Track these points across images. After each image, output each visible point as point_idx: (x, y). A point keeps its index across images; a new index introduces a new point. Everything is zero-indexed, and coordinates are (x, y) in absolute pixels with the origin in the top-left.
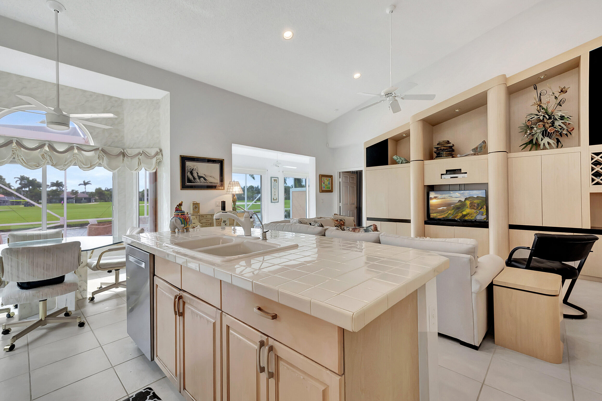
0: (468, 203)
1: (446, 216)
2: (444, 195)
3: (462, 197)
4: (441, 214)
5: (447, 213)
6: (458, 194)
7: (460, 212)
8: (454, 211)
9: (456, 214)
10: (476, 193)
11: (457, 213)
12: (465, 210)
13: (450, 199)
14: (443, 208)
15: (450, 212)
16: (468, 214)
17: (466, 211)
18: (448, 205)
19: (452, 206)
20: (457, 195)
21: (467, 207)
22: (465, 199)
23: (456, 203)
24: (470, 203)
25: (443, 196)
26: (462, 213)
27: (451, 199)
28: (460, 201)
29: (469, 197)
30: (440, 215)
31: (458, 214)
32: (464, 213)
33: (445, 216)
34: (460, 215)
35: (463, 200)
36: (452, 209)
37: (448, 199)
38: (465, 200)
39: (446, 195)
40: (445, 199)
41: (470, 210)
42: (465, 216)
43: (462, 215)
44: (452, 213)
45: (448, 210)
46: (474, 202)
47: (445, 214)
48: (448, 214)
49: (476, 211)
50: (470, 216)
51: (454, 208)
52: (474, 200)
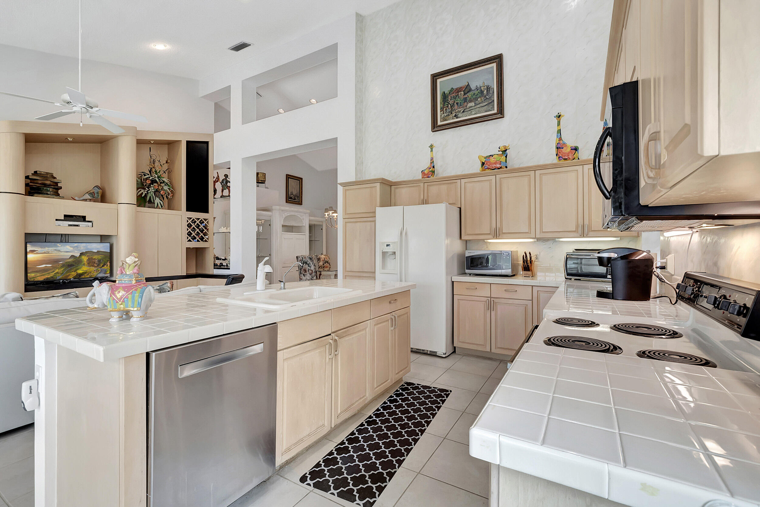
0: (85, 259)
1: (52, 276)
2: (48, 249)
3: (76, 251)
4: (44, 274)
5: (53, 272)
6: (70, 248)
7: (73, 271)
8: (64, 269)
9: (67, 272)
10: (96, 247)
11: (69, 271)
12: (80, 268)
13: (57, 254)
14: (46, 266)
15: (57, 271)
16: (86, 273)
17: (82, 269)
18: (55, 262)
19: (61, 262)
20: (67, 248)
21: (84, 264)
22: (81, 254)
23: (67, 259)
24: (87, 259)
25: (45, 249)
26: (77, 272)
27: (59, 254)
28: (72, 256)
29: (86, 252)
30: (41, 275)
31: (71, 272)
32: (80, 271)
33: (49, 276)
34: (74, 274)
35: (77, 255)
36: (61, 266)
37: (54, 254)
38: (80, 256)
39: (50, 248)
40: (48, 253)
41: (89, 268)
42: (81, 275)
43: (77, 275)
44: (61, 272)
45: (54, 268)
46: (94, 258)
47: (50, 273)
48: (55, 273)
49: (96, 268)
50: (88, 275)
51: (63, 266)
52: (94, 255)
